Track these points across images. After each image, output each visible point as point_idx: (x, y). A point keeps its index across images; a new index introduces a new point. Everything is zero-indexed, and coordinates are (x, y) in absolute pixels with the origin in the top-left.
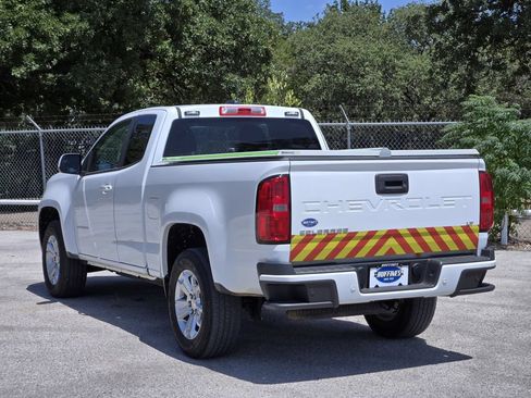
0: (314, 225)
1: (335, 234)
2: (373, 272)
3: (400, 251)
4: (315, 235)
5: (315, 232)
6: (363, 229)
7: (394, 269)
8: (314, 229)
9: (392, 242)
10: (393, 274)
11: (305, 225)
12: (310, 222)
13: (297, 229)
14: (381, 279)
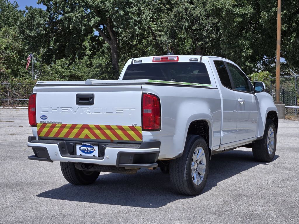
0: (46, 119)
1: (56, 124)
2: (78, 147)
3: (92, 137)
4: (46, 124)
5: (47, 122)
6: (70, 123)
7: (90, 146)
8: (46, 121)
9: (86, 131)
10: (90, 149)
11: (42, 119)
12: (44, 117)
13: (39, 120)
14: (83, 151)
